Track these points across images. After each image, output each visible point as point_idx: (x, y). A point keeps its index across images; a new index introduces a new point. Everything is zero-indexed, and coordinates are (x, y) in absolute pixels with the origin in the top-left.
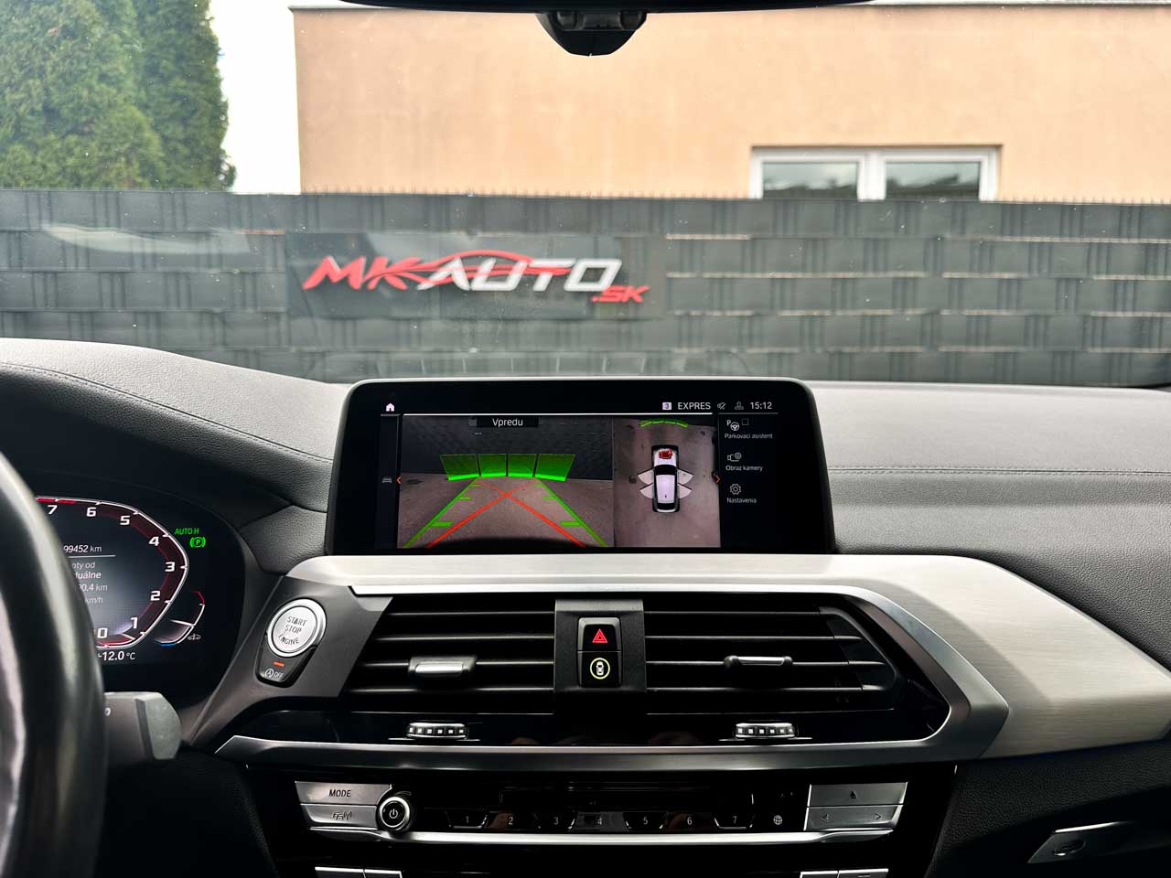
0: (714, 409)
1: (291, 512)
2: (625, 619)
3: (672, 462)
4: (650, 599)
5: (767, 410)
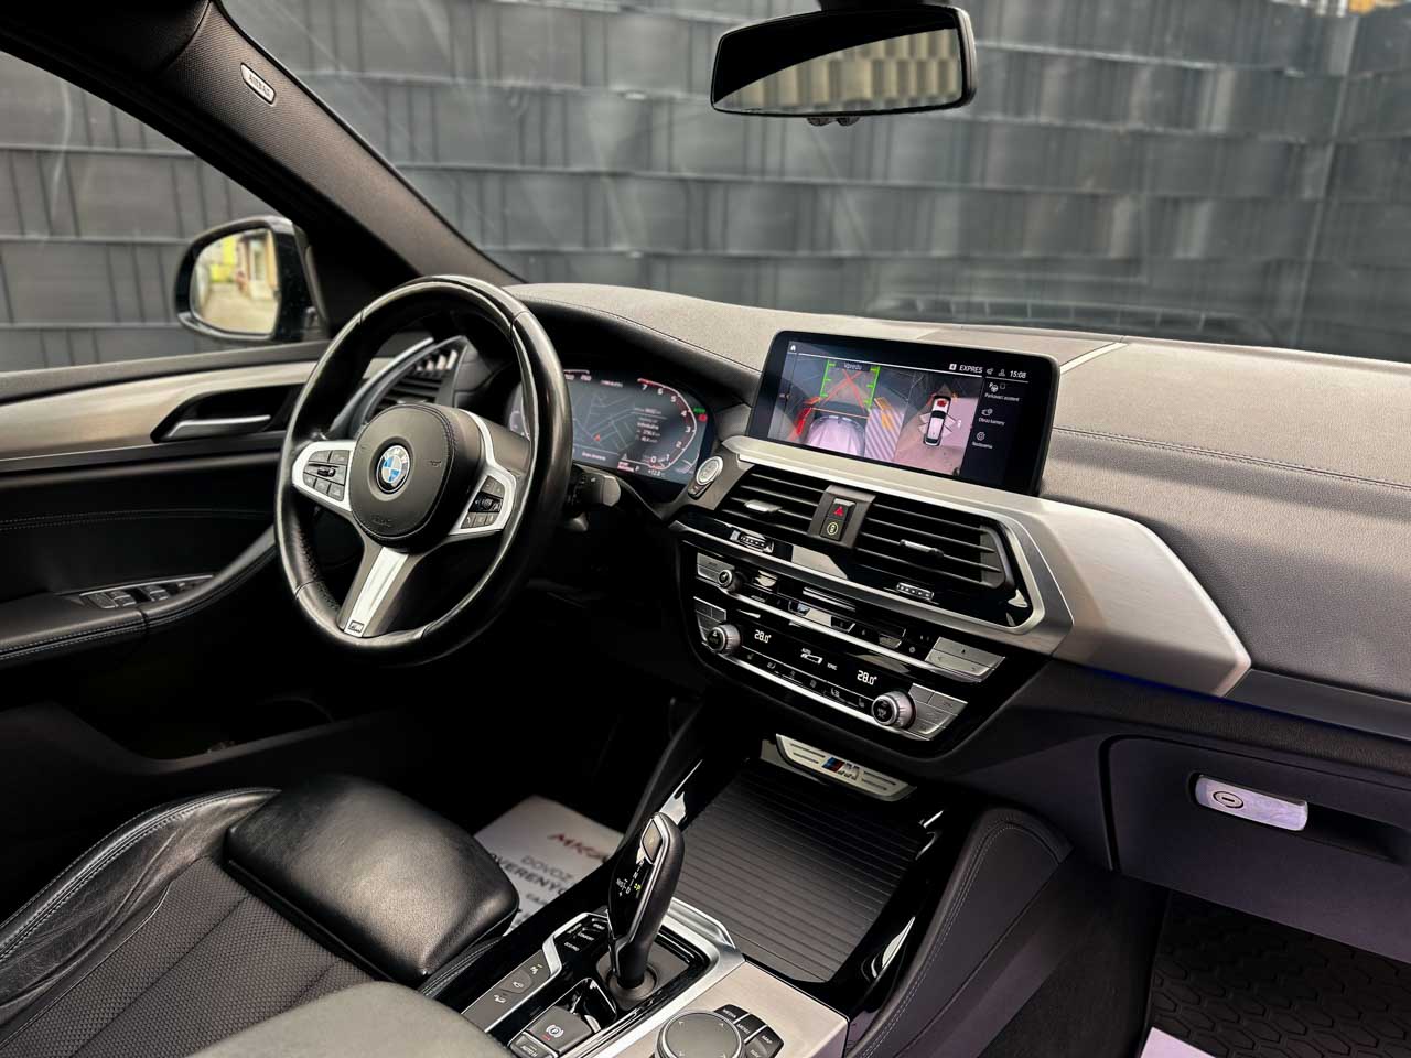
0: (984, 374)
1: (741, 408)
2: (857, 505)
4: (881, 497)
5: (1021, 379)
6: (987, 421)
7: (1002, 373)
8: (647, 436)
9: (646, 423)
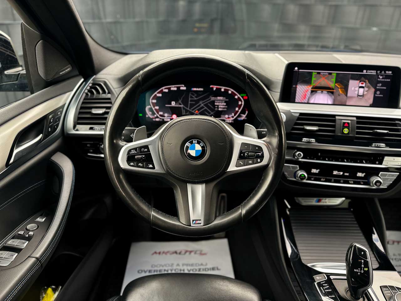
0: (377, 73)
2: (352, 121)
3: (364, 85)
4: (358, 117)
5: (390, 74)
6: (380, 88)
7: (383, 72)
8: (221, 108)
9: (219, 103)
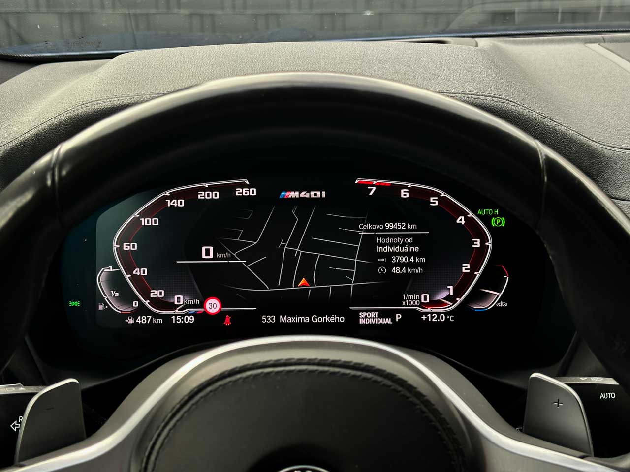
8: (400, 265)
9: (391, 245)
